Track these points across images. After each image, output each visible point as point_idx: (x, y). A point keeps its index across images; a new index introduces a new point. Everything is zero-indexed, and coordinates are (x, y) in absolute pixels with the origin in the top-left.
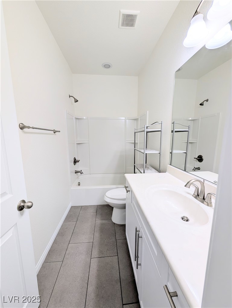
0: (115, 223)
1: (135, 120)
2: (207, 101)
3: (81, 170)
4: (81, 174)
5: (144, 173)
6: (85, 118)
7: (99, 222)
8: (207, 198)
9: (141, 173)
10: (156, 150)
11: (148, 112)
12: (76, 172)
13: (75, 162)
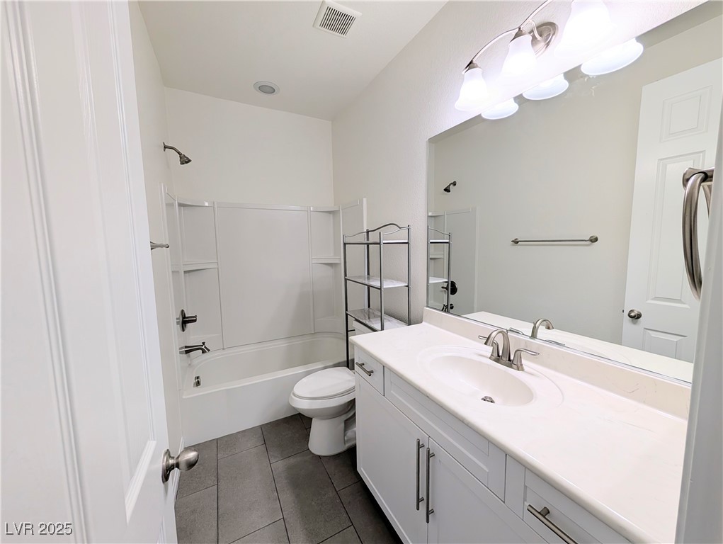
0: (319, 456)
1: (330, 212)
2: (454, 184)
3: (204, 343)
4: (204, 352)
5: (382, 329)
6: (207, 204)
7: (280, 465)
8: (516, 358)
9: (374, 330)
10: (398, 280)
11: (365, 200)
12: (188, 350)
13: (185, 321)
